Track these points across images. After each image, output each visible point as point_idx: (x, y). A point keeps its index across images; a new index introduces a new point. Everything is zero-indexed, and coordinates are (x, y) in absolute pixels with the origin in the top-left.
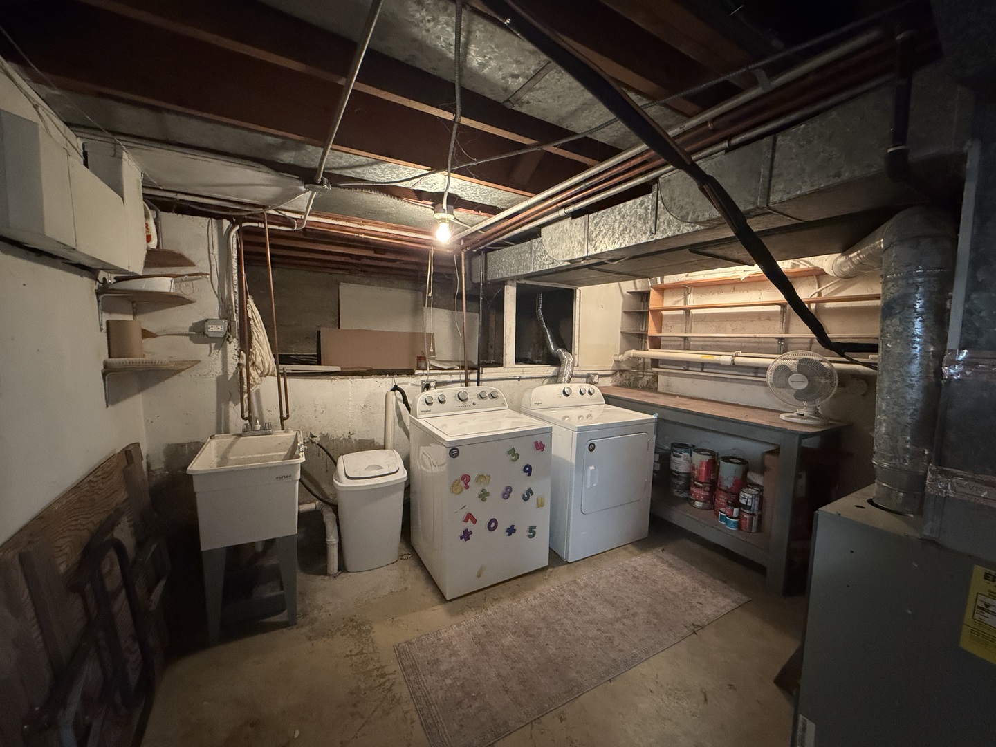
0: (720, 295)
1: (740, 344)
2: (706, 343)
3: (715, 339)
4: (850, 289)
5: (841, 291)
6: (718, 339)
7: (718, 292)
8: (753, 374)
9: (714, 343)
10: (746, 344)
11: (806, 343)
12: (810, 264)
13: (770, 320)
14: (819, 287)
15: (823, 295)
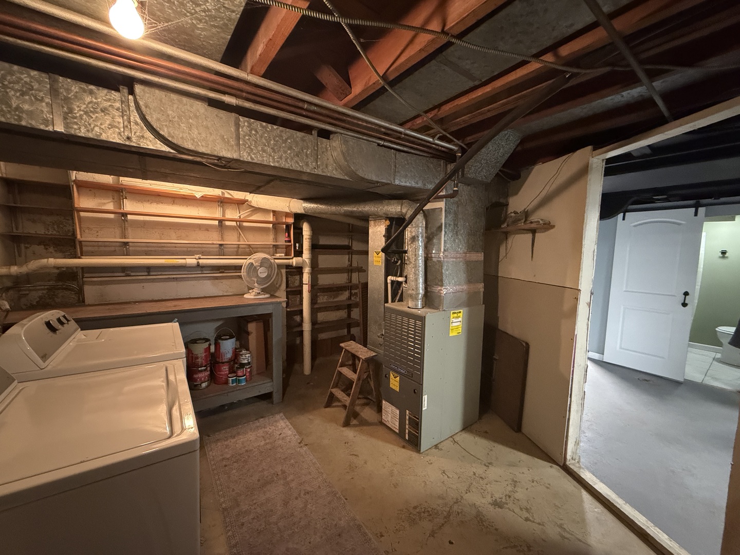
0: (158, 205)
1: (186, 249)
2: (150, 249)
3: (159, 245)
4: (255, 215)
5: (252, 216)
6: (163, 245)
7: (158, 202)
8: (200, 272)
9: (160, 249)
10: (191, 249)
11: (235, 248)
12: (231, 195)
13: (208, 231)
14: (239, 213)
15: (241, 218)
